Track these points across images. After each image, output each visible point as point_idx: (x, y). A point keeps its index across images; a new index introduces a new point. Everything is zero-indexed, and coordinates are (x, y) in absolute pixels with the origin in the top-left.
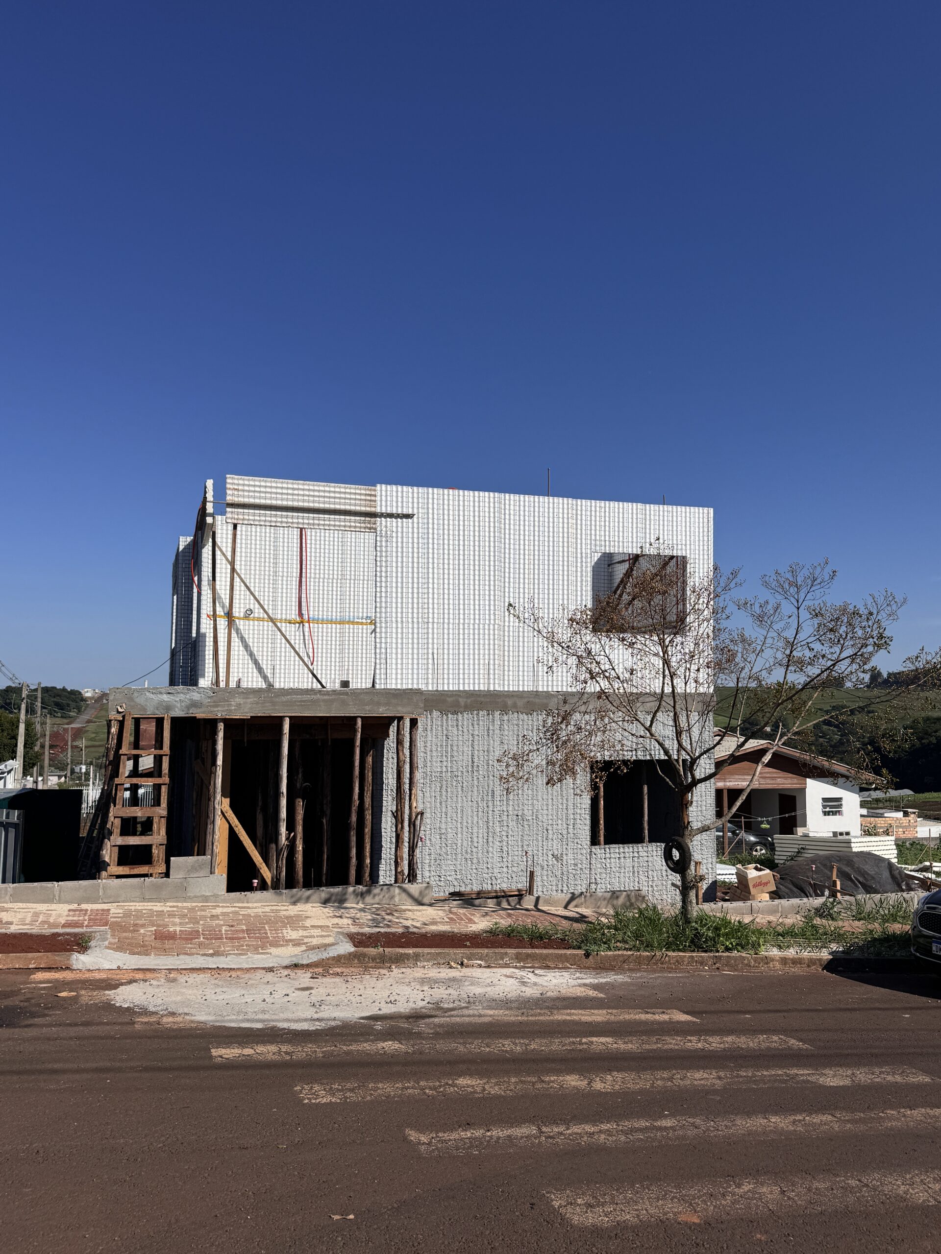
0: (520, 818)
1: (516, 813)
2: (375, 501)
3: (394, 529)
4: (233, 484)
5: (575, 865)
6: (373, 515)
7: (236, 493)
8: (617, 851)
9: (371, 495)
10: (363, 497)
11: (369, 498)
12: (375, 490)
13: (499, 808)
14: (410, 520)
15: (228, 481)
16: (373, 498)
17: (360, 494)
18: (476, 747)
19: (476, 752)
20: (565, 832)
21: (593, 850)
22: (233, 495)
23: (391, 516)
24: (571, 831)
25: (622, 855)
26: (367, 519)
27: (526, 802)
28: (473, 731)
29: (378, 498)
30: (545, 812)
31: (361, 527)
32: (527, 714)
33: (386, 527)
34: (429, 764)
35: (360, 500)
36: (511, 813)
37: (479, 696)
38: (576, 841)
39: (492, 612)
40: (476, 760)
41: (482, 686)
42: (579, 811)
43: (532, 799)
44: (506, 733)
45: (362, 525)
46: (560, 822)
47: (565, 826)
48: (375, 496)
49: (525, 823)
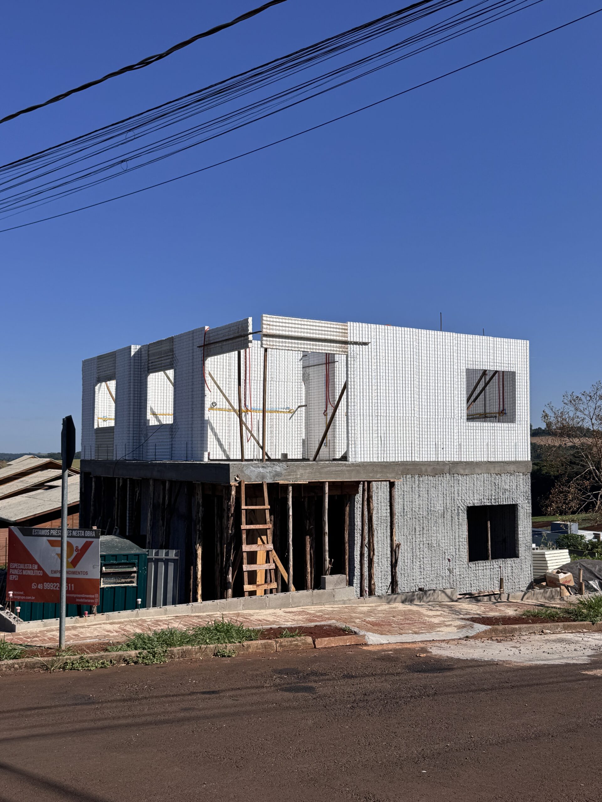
0: (430, 546)
1: (427, 542)
2: (347, 333)
3: (358, 353)
4: (267, 321)
5: (460, 575)
6: (346, 343)
7: (268, 327)
8: (482, 565)
9: (345, 329)
10: (341, 331)
11: (344, 331)
12: (347, 326)
13: (418, 540)
14: (367, 346)
15: (264, 318)
16: (346, 331)
17: (339, 329)
18: (405, 499)
19: (405, 502)
20: (454, 554)
21: (470, 565)
22: (267, 328)
23: (356, 343)
24: (457, 553)
25: (485, 568)
26: (343, 345)
27: (433, 535)
28: (404, 488)
29: (349, 331)
30: (443, 541)
31: (339, 351)
32: (433, 477)
33: (353, 351)
34: (380, 512)
35: (339, 332)
36: (425, 542)
37: (407, 465)
38: (460, 559)
39: (413, 408)
40: (406, 508)
41: (408, 458)
42: (461, 540)
43: (436, 533)
44: (421, 489)
45: (341, 350)
46: (451, 547)
47: (454, 550)
48: (347, 330)
49: (433, 549)
